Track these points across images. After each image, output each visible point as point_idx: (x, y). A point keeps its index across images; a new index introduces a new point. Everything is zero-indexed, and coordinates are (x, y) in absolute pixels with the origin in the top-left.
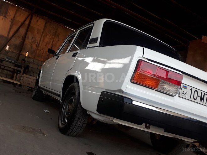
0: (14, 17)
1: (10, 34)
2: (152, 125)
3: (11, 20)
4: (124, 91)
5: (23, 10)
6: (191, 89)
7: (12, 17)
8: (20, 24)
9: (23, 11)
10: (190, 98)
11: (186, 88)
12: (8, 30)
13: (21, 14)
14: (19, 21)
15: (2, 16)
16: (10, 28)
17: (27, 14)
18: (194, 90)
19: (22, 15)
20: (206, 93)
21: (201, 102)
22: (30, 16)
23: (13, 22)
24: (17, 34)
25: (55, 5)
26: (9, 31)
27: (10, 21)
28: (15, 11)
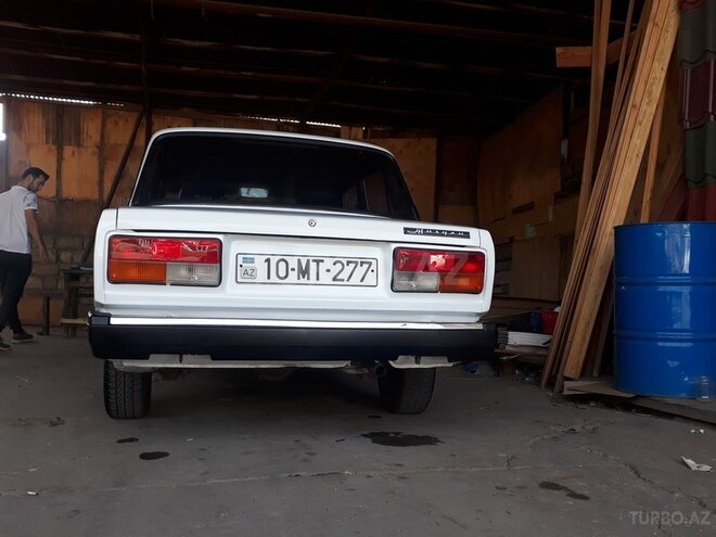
0: (102, 137)
1: (106, 189)
2: (187, 354)
3: (97, 150)
4: (103, 303)
5: (120, 109)
6: (268, 261)
7: (97, 138)
8: (122, 151)
9: (122, 112)
10: (269, 278)
11: (252, 261)
12: (96, 178)
13: (117, 124)
14: (119, 145)
15: (70, 145)
16: (102, 172)
17: (133, 117)
18: (274, 260)
19: (121, 123)
20: (311, 259)
21: (305, 281)
22: (144, 121)
23: (103, 151)
24: (124, 184)
25: (192, 69)
26: (101, 182)
27: (94, 153)
28: (99, 121)
